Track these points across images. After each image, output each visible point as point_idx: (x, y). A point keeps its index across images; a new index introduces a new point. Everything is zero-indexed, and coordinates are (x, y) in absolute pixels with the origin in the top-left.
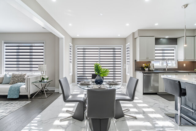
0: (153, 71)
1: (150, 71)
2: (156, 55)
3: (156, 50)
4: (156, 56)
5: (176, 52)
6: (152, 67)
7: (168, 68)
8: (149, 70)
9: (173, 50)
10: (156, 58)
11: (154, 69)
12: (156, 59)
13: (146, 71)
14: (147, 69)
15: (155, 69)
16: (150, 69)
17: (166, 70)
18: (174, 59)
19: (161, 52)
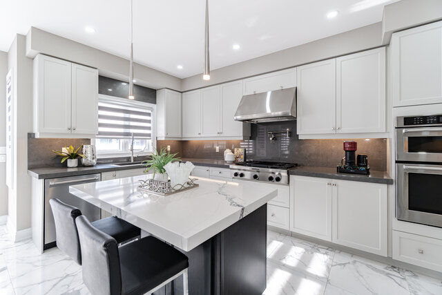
0: (92, 166)
1: (84, 166)
2: (101, 121)
3: (100, 108)
4: (100, 125)
5: (154, 119)
6: (89, 155)
7: (135, 155)
8: (80, 165)
9: (149, 114)
10: (101, 129)
11: (94, 162)
12: (100, 133)
13: (69, 170)
14: (72, 163)
15: (98, 160)
16: (84, 161)
17: (132, 161)
18: (149, 135)
19: (122, 115)
